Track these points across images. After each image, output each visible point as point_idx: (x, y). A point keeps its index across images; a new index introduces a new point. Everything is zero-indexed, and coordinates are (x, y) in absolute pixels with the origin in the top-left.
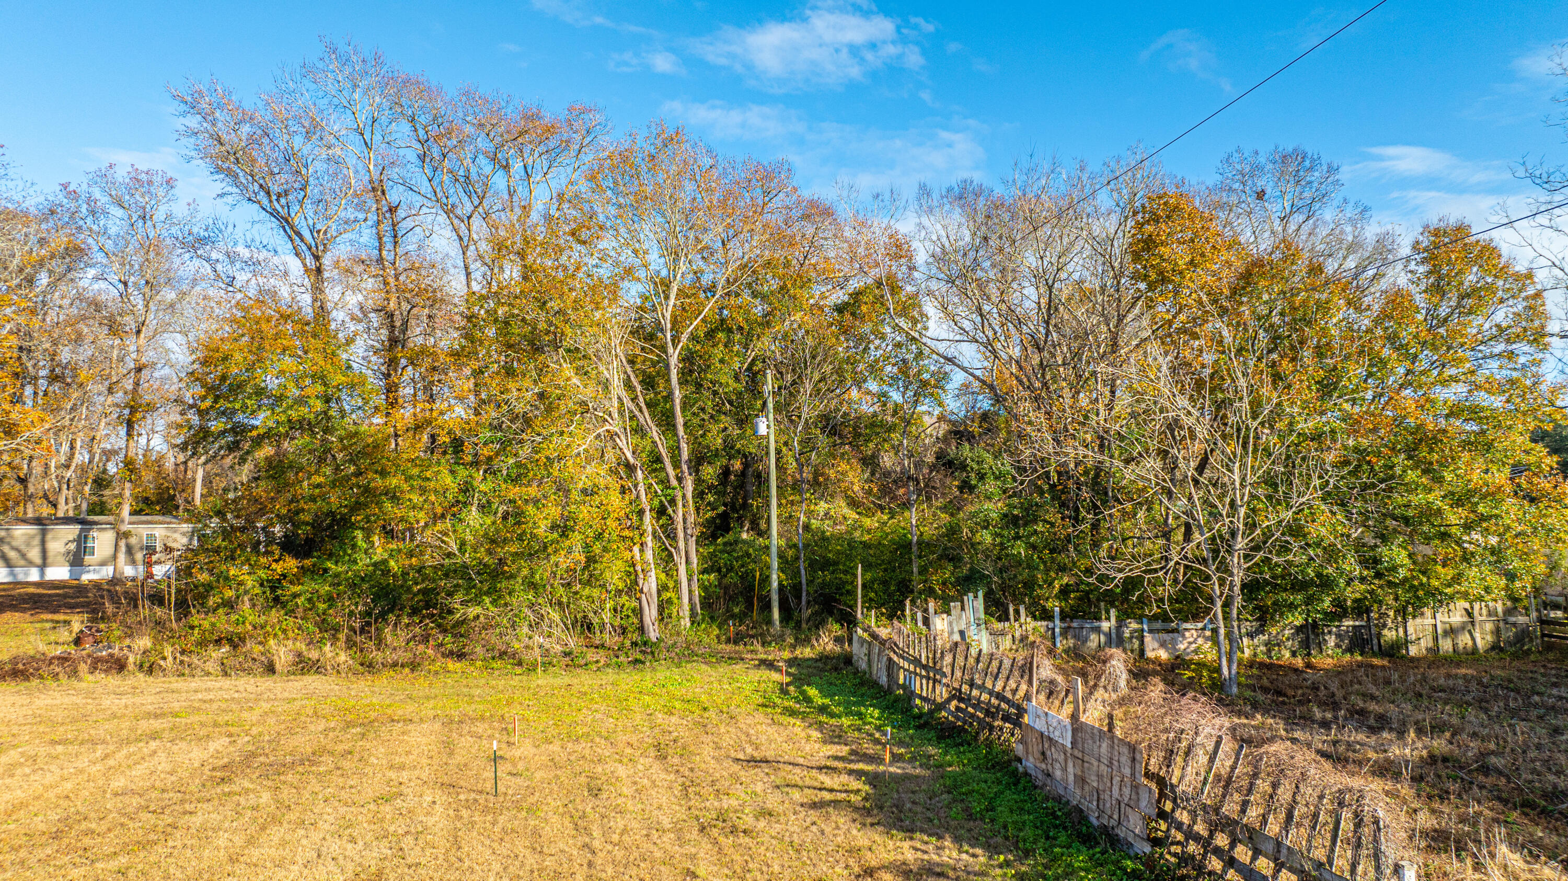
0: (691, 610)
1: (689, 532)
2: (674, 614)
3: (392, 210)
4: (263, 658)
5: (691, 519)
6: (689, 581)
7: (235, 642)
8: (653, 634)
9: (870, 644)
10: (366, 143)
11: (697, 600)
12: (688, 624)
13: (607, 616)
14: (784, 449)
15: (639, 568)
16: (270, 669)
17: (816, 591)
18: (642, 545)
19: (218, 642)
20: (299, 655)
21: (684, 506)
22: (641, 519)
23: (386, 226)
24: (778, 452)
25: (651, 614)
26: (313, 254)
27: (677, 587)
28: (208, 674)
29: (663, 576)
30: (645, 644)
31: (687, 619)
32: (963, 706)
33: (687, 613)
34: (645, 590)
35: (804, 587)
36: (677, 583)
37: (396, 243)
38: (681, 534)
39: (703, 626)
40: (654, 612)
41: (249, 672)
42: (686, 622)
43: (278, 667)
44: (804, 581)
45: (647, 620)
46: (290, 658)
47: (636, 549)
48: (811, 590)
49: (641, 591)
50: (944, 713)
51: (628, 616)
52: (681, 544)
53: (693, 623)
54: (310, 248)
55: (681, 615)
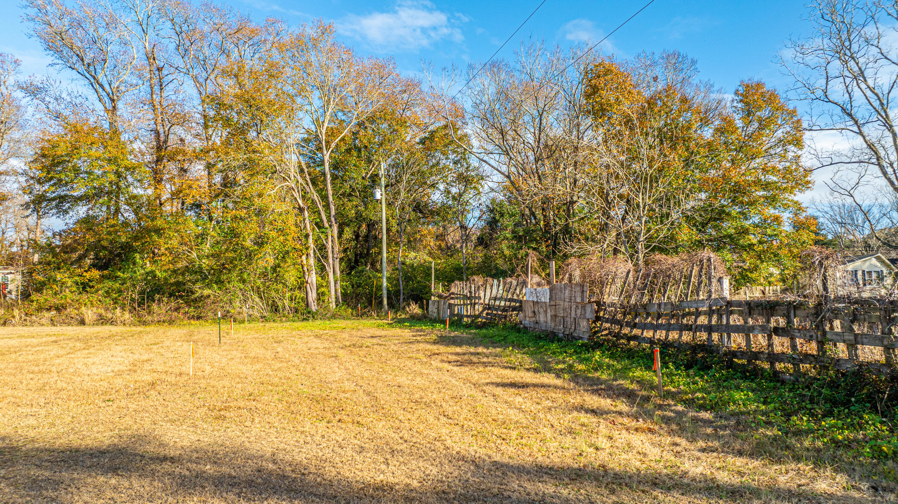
0: (336, 298)
1: (335, 256)
2: (326, 301)
3: (159, 69)
4: (78, 317)
5: (336, 249)
6: (336, 283)
7: (59, 309)
8: (314, 307)
9: (438, 302)
10: (143, 31)
11: (340, 294)
12: (334, 307)
13: (287, 302)
14: (390, 219)
15: (305, 269)
16: (82, 322)
17: (408, 293)
18: (307, 255)
19: (49, 309)
20: (100, 315)
21: (332, 241)
22: (307, 240)
23: (155, 81)
24: (388, 220)
25: (312, 296)
26: (110, 98)
27: (328, 286)
28: (43, 325)
29: (320, 279)
30: (309, 313)
31: (334, 303)
32: (489, 311)
33: (334, 300)
34: (309, 282)
35: (402, 291)
36: (328, 282)
37: (161, 89)
38: (330, 255)
39: (343, 307)
40: (315, 295)
41: (69, 324)
42: (333, 305)
43: (87, 321)
44: (401, 288)
45: (310, 299)
46: (95, 317)
47: (304, 257)
48: (406, 292)
49: (307, 282)
50: (480, 320)
51: (299, 302)
52: (331, 261)
53: (337, 305)
54: (108, 95)
55: (330, 301)
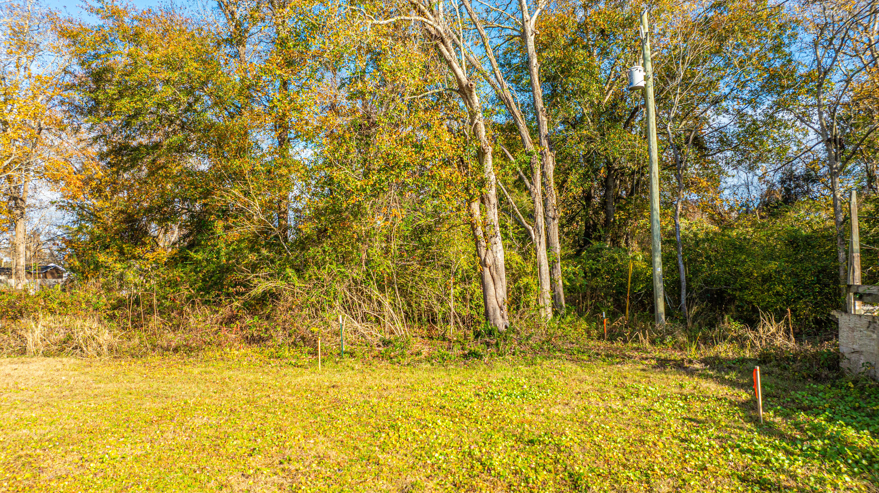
0: (553, 298)
1: (551, 214)
2: (532, 304)
5: (553, 201)
6: (552, 266)
8: (501, 322)
11: (561, 290)
12: (550, 316)
18: (482, 201)
21: (543, 184)
27: (536, 274)
29: (518, 258)
30: (490, 333)
31: (549, 310)
33: (549, 302)
34: (489, 262)
35: (684, 284)
36: (537, 265)
38: (540, 209)
39: (569, 319)
40: (502, 292)
42: (548, 313)
44: (683, 277)
45: (493, 302)
47: (476, 206)
49: (484, 265)
52: (540, 220)
53: (556, 314)
55: (541, 304)
